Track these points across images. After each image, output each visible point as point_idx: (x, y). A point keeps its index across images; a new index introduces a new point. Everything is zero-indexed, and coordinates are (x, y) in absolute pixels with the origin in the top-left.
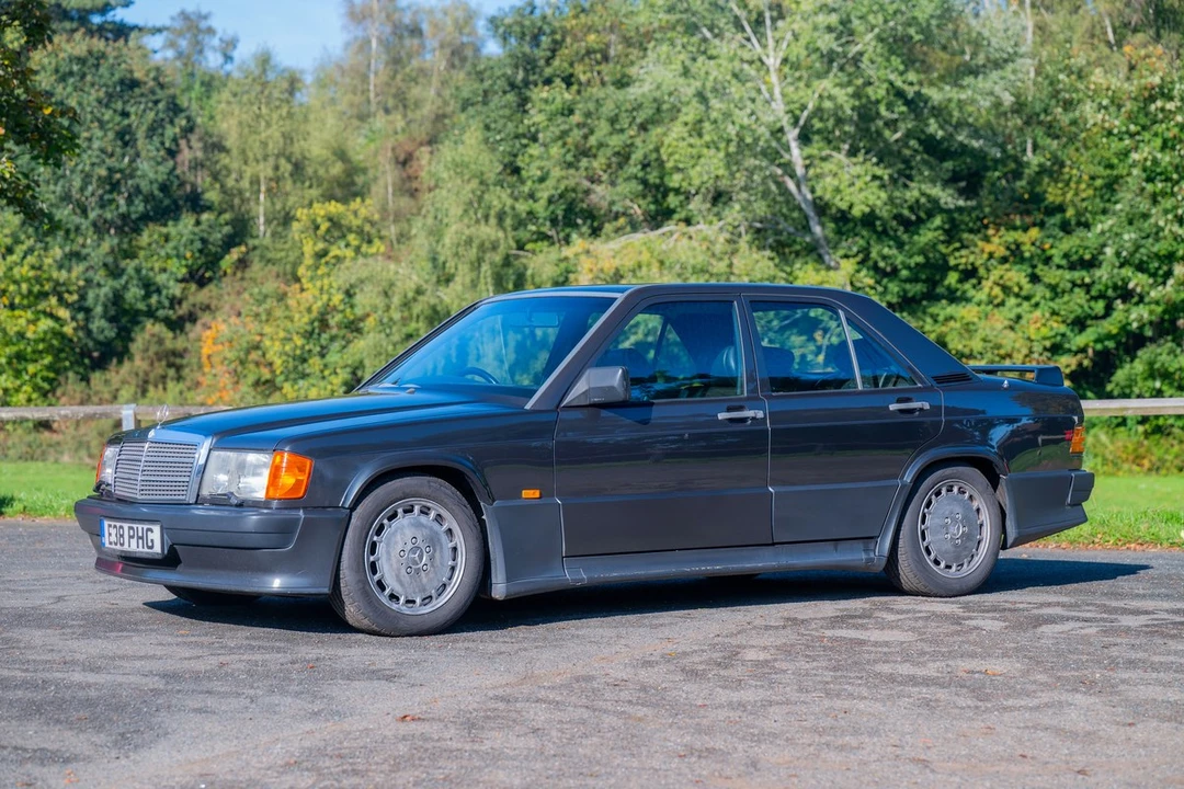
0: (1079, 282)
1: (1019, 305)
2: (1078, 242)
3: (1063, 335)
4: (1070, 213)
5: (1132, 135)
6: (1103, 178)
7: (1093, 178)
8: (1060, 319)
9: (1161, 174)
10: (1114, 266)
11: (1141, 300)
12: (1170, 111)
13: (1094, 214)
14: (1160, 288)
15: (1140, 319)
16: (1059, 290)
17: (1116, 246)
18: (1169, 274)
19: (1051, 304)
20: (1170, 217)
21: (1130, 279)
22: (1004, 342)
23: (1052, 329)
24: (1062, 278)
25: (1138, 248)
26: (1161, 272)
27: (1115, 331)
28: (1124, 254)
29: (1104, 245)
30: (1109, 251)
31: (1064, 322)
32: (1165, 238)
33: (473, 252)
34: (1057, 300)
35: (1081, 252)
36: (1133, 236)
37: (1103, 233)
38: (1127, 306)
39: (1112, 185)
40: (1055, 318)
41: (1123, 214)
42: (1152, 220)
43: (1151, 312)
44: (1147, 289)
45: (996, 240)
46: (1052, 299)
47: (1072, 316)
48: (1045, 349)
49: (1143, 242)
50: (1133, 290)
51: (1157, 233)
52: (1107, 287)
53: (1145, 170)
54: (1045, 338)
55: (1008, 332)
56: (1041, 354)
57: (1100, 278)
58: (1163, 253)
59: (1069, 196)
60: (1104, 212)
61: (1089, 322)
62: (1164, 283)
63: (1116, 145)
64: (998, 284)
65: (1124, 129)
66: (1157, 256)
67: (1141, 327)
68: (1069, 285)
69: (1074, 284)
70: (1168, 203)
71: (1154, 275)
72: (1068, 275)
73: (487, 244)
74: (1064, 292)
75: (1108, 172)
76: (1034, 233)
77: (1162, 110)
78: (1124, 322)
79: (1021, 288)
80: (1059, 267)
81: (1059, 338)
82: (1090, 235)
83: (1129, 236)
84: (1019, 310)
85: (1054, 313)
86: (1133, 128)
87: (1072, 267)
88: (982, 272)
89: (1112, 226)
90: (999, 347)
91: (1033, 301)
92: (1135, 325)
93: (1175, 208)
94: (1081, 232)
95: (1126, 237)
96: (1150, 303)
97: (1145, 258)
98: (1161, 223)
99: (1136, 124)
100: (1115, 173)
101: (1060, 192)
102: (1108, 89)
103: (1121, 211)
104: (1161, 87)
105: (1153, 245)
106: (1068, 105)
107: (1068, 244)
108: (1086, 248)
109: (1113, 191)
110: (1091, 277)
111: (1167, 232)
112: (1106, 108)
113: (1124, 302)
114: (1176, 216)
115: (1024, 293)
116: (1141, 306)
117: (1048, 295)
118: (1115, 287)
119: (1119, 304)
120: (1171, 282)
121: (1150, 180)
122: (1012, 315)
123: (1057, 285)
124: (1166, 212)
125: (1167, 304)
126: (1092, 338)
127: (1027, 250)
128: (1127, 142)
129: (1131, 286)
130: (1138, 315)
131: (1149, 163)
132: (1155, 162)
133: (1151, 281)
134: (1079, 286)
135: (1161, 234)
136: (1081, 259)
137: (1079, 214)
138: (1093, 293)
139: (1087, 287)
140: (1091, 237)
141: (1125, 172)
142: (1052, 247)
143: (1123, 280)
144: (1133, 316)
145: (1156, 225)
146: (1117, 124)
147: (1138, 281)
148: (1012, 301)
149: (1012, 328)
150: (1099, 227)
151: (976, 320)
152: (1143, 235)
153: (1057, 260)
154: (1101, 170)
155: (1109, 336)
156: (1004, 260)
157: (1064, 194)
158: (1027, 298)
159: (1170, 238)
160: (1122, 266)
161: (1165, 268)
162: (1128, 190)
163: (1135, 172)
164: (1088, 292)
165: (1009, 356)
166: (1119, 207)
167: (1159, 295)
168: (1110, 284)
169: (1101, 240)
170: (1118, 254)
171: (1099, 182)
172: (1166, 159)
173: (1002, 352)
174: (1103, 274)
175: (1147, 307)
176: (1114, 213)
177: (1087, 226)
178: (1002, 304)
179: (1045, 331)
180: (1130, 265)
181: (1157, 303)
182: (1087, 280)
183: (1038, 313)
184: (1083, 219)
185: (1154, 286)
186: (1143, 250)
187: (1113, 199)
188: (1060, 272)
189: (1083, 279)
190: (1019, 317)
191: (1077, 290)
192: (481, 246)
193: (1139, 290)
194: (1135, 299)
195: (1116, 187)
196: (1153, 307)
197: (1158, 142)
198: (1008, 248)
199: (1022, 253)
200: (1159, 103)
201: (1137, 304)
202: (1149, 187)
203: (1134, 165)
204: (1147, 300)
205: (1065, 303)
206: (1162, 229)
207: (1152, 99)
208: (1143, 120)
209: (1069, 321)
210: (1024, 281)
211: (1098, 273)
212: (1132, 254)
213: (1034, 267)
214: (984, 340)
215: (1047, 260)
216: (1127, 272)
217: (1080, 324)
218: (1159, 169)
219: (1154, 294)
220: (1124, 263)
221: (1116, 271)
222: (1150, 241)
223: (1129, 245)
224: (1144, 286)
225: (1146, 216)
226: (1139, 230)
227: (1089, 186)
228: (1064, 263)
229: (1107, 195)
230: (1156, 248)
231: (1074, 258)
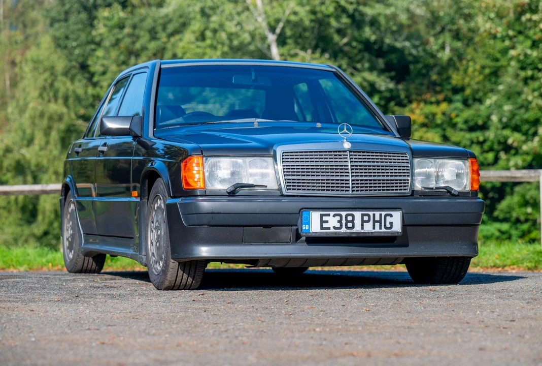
0: (475, 140)
2: (474, 112)
4: (468, 92)
5: (511, 38)
6: (489, 67)
7: (483, 68)
9: (530, 64)
10: (497, 129)
11: (517, 153)
12: (535, 22)
13: (485, 92)
14: (529, 143)
15: (515, 165)
17: (499, 115)
18: (535, 133)
20: (536, 94)
21: (509, 137)
24: (463, 137)
25: (514, 115)
26: (530, 132)
28: (505, 120)
29: (491, 114)
30: (494, 118)
32: (532, 109)
33: (45, 122)
35: (476, 119)
36: (511, 107)
37: (490, 106)
38: (508, 156)
39: (495, 74)
41: (504, 92)
42: (523, 96)
43: (523, 160)
44: (521, 144)
45: (418, 111)
49: (517, 112)
50: (511, 145)
51: (527, 105)
52: (493, 143)
53: (519, 61)
57: (489, 137)
58: (532, 119)
59: (467, 80)
60: (492, 91)
62: (532, 139)
63: (500, 45)
65: (504, 34)
66: (527, 121)
70: (535, 85)
71: (526, 134)
72: (468, 136)
73: (55, 117)
75: (494, 63)
76: (444, 106)
77: (530, 20)
78: (505, 166)
80: (461, 130)
82: (482, 107)
83: (507, 108)
86: (511, 33)
87: (472, 129)
89: (497, 101)
94: (477, 106)
96: (522, 154)
97: (519, 123)
98: (530, 98)
99: (514, 30)
100: (498, 64)
101: (460, 78)
102: (494, 6)
103: (502, 90)
104: (529, 5)
105: (524, 113)
106: (468, 17)
107: (468, 113)
108: (479, 116)
109: (497, 76)
110: (483, 136)
111: (533, 105)
112: (492, 19)
113: (506, 153)
116: (517, 156)
118: (499, 143)
119: (503, 155)
120: (536, 139)
121: (523, 68)
124: (534, 90)
125: (534, 155)
127: (439, 119)
128: (507, 43)
129: (510, 142)
130: (514, 162)
131: (522, 57)
132: (526, 55)
133: (524, 138)
134: (476, 143)
135: (530, 106)
136: (476, 124)
137: (474, 94)
138: (485, 147)
139: (481, 144)
140: (483, 109)
141: (506, 63)
142: (456, 116)
143: (504, 138)
144: (511, 163)
145: (526, 100)
146: (500, 30)
147: (514, 138)
150: (488, 102)
152: (517, 106)
153: (460, 125)
154: (488, 62)
156: (424, 125)
157: (463, 79)
159: (536, 108)
160: (503, 128)
161: (533, 129)
163: (513, 63)
164: (482, 147)
166: (501, 87)
167: (529, 148)
168: (496, 141)
169: (490, 111)
170: (500, 120)
171: (487, 71)
172: (535, 54)
174: (491, 134)
175: (521, 157)
176: (498, 92)
177: (480, 101)
180: (509, 127)
181: (527, 153)
182: (481, 139)
184: (477, 96)
185: (525, 141)
186: (517, 118)
187: (497, 82)
188: (462, 133)
189: (478, 138)
192: (51, 118)
194: (513, 152)
195: (499, 73)
196: (525, 156)
197: (529, 43)
198: (426, 117)
199: (436, 120)
200: (528, 16)
201: (514, 154)
202: (522, 74)
203: (511, 59)
204: (520, 151)
206: (530, 102)
207: (523, 13)
208: (518, 28)
211: (488, 133)
212: (510, 119)
213: (444, 130)
215: (454, 126)
216: (507, 132)
218: (529, 61)
219: (525, 148)
220: (505, 127)
221: (499, 132)
222: (523, 111)
223: (507, 114)
224: (518, 142)
225: (519, 94)
226: (515, 103)
227: (481, 73)
228: (464, 127)
229: (493, 79)
230: (526, 116)
231: (471, 124)
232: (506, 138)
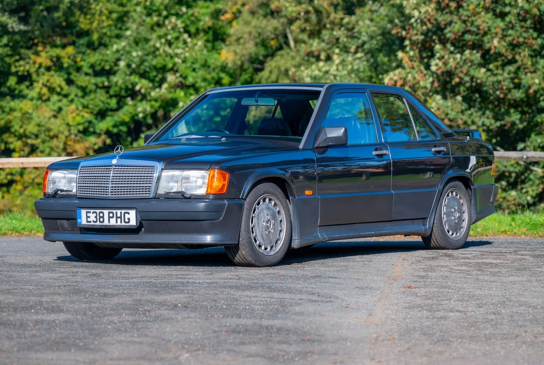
0: (100, 85)
1: (60, 101)
2: (100, 57)
3: (90, 122)
4: (95, 36)
6: (118, 12)
7: (110, 12)
8: (89, 111)
9: (155, 11)
10: (126, 74)
11: (144, 97)
13: (110, 37)
14: (157, 90)
15: (144, 111)
16: (87, 90)
17: (127, 61)
18: (163, 80)
19: (82, 100)
20: (163, 40)
21: (136, 84)
22: (52, 127)
23: (83, 116)
24: (89, 82)
25: (143, 62)
26: (157, 79)
27: (127, 119)
28: (134, 66)
29: (118, 60)
30: (122, 64)
31: (92, 113)
32: (160, 55)
34: (87, 98)
35: (103, 64)
36: (140, 53)
37: (118, 51)
38: (134, 102)
39: (122, 19)
40: (86, 110)
41: (132, 38)
42: (151, 43)
43: (152, 107)
44: (149, 90)
45: (43, 54)
46: (83, 97)
47: (97, 109)
48: (79, 132)
49: (146, 58)
50: (139, 91)
51: (154, 52)
52: (121, 89)
53: (145, 7)
54: (79, 124)
55: (53, 120)
56: (76, 136)
57: (116, 83)
58: (159, 66)
59: (95, 24)
60: (118, 37)
61: (109, 113)
62: (160, 86)
64: (46, 86)
66: (155, 68)
67: (145, 118)
68: (94, 87)
69: (97, 86)
70: (161, 31)
71: (152, 81)
72: (93, 80)
74: (91, 92)
75: (121, 9)
76: (70, 50)
78: (134, 113)
79: (62, 89)
80: (87, 74)
81: (86, 124)
82: (108, 52)
83: (136, 53)
84: (60, 104)
85: (85, 107)
87: (97, 74)
88: (34, 77)
89: (124, 47)
90: (49, 130)
91: (70, 98)
92: (141, 115)
93: (166, 35)
94: (102, 50)
95: (134, 54)
96: (150, 101)
97: (148, 69)
98: (158, 45)
100: (125, 9)
101: (88, 22)
103: (131, 36)
105: (152, 60)
107: (94, 58)
108: (106, 61)
109: (123, 22)
110: (109, 82)
111: (161, 51)
113: (133, 99)
114: (167, 40)
115: (64, 92)
116: (144, 102)
117: (80, 94)
118: (127, 89)
119: (129, 101)
120: (165, 86)
121: (149, 15)
122: (56, 108)
123: (86, 87)
124: (160, 37)
125: (162, 101)
126: (111, 124)
127: (66, 62)
129: (137, 88)
130: (143, 108)
133: (151, 85)
134: (101, 88)
135: (157, 53)
136: (103, 69)
137: (100, 38)
138: (112, 92)
139: (107, 89)
140: (109, 53)
141: (132, 9)
142: (82, 60)
143: (132, 84)
144: (140, 109)
145: (154, 46)
147: (142, 85)
148: (55, 98)
149: (55, 117)
150: (115, 47)
151: (30, 111)
152: (146, 52)
153: (86, 69)
154: (115, 7)
155: (123, 123)
156: (48, 69)
157: (91, 23)
158: (66, 96)
159: (164, 55)
160: (131, 74)
161: (160, 76)
162: (134, 21)
163: (139, 9)
164: (107, 92)
165: (56, 136)
166: (128, 33)
167: (157, 95)
168: (123, 86)
169: (117, 56)
170: (129, 66)
171: (114, 16)
173: (52, 134)
174: (118, 79)
175: (149, 104)
176: (127, 38)
177: (106, 46)
178: (48, 100)
179: (79, 119)
180: (137, 74)
181: (156, 100)
182: (106, 84)
183: (73, 107)
184: (103, 41)
185: (154, 88)
186: (146, 64)
187: (124, 28)
188: (87, 78)
189: (103, 83)
190: (60, 109)
191: (98, 91)
193: (143, 91)
194: (139, 98)
195: (125, 19)
196: (153, 103)
198: (52, 60)
199: (62, 63)
201: (141, 100)
202: (148, 20)
203: (137, 4)
204: (149, 98)
205: (92, 100)
206: (158, 49)
209: (95, 112)
210: (63, 84)
211: (114, 79)
212: (138, 66)
213: (69, 74)
214: (39, 125)
215: (79, 69)
216: (134, 78)
217: (102, 114)
218: (154, 8)
219: (153, 94)
220: (133, 72)
221: (127, 78)
222: (150, 57)
223: (136, 60)
224: (146, 89)
225: (147, 40)
226: (143, 49)
227: (108, 18)
228: (90, 71)
229: (119, 25)
230: (154, 62)
231: (98, 68)
232: (134, 85)
